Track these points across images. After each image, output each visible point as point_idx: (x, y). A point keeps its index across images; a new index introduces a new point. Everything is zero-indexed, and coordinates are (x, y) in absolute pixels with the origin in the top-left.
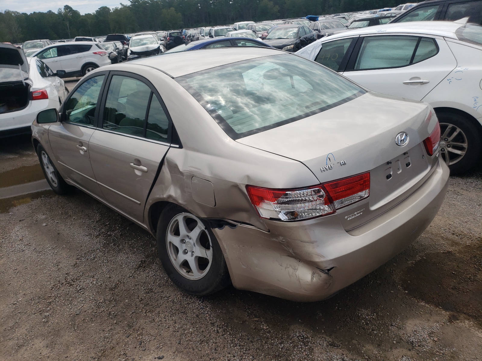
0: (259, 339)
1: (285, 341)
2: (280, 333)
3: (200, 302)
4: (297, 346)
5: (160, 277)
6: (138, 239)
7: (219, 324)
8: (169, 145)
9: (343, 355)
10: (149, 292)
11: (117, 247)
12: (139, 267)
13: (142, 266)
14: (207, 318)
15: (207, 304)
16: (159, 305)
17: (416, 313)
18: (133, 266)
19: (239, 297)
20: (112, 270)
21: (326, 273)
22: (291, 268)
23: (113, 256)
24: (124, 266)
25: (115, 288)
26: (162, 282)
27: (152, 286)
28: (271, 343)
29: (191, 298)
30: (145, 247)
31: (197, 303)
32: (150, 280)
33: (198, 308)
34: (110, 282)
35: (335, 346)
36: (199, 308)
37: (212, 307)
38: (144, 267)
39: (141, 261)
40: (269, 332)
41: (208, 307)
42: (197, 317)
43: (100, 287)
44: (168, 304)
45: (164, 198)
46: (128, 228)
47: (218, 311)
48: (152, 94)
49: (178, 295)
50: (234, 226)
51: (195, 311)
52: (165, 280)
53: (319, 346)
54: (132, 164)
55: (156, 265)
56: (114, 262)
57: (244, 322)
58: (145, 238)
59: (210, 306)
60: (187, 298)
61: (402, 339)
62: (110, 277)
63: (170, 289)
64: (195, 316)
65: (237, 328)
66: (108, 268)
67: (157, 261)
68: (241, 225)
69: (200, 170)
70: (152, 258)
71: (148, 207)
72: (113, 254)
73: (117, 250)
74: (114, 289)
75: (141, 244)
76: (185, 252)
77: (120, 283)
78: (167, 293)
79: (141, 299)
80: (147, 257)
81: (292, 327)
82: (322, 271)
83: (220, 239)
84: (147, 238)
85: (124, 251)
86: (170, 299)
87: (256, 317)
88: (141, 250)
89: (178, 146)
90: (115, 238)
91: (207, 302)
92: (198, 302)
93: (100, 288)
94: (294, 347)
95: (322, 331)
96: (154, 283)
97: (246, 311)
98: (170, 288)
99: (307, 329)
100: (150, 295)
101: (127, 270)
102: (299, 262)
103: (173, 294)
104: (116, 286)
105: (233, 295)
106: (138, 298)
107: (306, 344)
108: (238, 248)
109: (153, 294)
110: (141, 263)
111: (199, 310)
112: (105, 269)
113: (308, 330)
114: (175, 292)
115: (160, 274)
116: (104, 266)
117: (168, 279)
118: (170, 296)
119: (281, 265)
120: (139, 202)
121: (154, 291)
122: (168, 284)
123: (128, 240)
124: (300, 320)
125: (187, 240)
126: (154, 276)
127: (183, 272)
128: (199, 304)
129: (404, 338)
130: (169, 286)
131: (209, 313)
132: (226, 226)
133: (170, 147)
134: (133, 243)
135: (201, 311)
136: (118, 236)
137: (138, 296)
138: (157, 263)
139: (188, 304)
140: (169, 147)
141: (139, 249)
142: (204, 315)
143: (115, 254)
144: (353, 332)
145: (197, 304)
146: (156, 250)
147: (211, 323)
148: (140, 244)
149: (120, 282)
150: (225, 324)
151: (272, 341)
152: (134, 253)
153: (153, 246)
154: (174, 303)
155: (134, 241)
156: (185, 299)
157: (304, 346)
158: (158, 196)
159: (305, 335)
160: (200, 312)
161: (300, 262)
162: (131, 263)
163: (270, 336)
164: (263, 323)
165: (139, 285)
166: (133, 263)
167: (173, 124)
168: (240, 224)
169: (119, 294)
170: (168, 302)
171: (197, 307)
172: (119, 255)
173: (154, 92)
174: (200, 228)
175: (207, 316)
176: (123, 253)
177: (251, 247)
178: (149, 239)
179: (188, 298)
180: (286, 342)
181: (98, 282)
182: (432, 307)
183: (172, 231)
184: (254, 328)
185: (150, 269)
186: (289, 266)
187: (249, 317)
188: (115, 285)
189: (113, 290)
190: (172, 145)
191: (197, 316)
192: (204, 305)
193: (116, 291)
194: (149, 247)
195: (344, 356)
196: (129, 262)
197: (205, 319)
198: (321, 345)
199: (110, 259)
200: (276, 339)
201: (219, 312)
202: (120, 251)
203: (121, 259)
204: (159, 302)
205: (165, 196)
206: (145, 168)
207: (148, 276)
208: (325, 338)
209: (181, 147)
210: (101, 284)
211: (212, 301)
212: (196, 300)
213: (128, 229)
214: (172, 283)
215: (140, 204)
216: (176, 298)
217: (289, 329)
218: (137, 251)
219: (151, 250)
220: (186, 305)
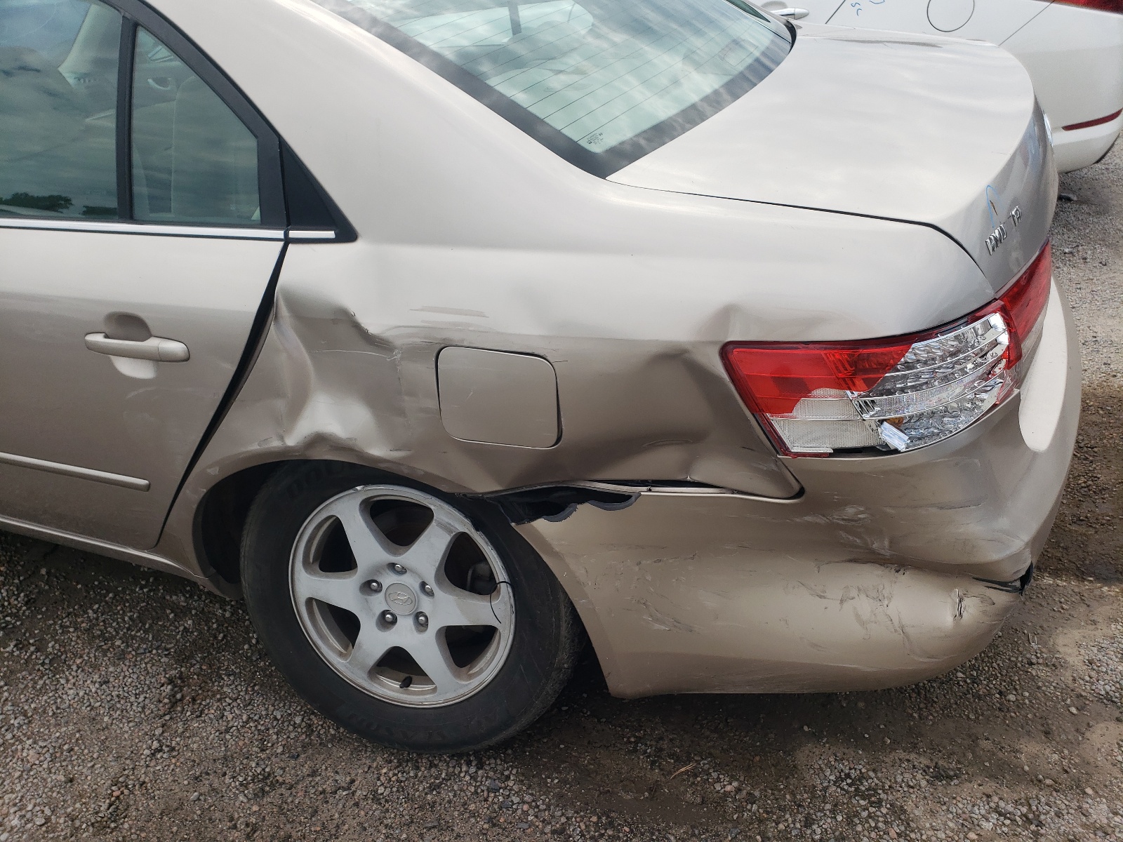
0: (739, 833)
1: (812, 811)
2: (782, 790)
3: (472, 770)
4: (855, 816)
5: (275, 718)
6: (107, 602)
7: (583, 827)
8: (280, 234)
9: (989, 796)
10: (262, 790)
11: (38, 650)
12: (174, 704)
13: (183, 697)
14: (530, 818)
15: (500, 768)
16: (331, 827)
17: (1054, 610)
18: (144, 708)
19: (585, 710)
20: (66, 747)
21: (1015, 589)
22: (863, 596)
23: (43, 691)
24: (106, 719)
25: (115, 817)
26: (292, 735)
27: (262, 763)
28: (780, 831)
29: (432, 765)
30: (151, 626)
31: (462, 775)
32: (241, 743)
33: (476, 792)
34: (81, 796)
35: (951, 778)
36: (483, 791)
37: (523, 774)
38: (194, 700)
39: (171, 681)
40: (751, 799)
41: (508, 778)
42: (494, 825)
43: (47, 832)
44: (362, 813)
45: (288, 450)
46: (43, 571)
47: (549, 780)
48: (131, 29)
49: (382, 768)
50: (623, 499)
51: (472, 807)
52: (300, 726)
53: (911, 790)
54: (98, 338)
55: (235, 679)
56: (54, 713)
57: (654, 789)
58: (133, 591)
59: (514, 771)
60: (418, 768)
61: (1082, 696)
62: (71, 780)
63: (338, 752)
64: (486, 826)
65: (648, 820)
66: (41, 744)
67: (226, 663)
68: (650, 490)
69: (481, 315)
70: (203, 658)
71: (194, 493)
72: (36, 683)
73: (43, 664)
74: (115, 821)
75: (131, 618)
76: (386, 621)
77: (126, 792)
78: (337, 772)
79: (247, 825)
80: (182, 657)
81: (801, 757)
82: (1003, 585)
83: (556, 555)
84: (141, 589)
85: (78, 661)
86: (359, 792)
87: (679, 761)
88: (143, 640)
89: (330, 234)
90: (8, 619)
91: (495, 759)
92: (466, 772)
93: (51, 835)
94: (849, 821)
95: (884, 742)
96: (262, 750)
97: (635, 750)
98: (334, 749)
99: (843, 750)
100: (274, 797)
101: (126, 728)
102: (897, 572)
103: (360, 771)
104: (118, 811)
105: (564, 708)
106: (235, 827)
107: (871, 796)
108: (637, 568)
109: (283, 790)
110: (172, 690)
111: (486, 800)
112: (31, 752)
113: (846, 751)
114: (364, 760)
115: (267, 709)
116: (21, 742)
117: (310, 719)
118: (353, 781)
119: (821, 597)
120: (143, 482)
121: (281, 780)
122: (319, 736)
123: (69, 614)
124: (806, 728)
125: (388, 579)
126: (247, 722)
127: (388, 689)
128: (473, 778)
129: (1084, 691)
130: (328, 742)
131: (527, 798)
132: (579, 506)
133: (287, 241)
134: (97, 619)
135: (496, 800)
136: (18, 611)
137: (231, 819)
138: (234, 674)
139: (433, 788)
140: (282, 243)
141: (133, 638)
142: (513, 812)
143: (41, 682)
144: (961, 716)
145: (468, 778)
146: (199, 624)
147: (553, 832)
148: (126, 619)
149: (126, 786)
150: (599, 818)
151: (781, 826)
152: (122, 656)
153: (181, 613)
154: (383, 801)
155: (95, 611)
156: (412, 774)
157: (874, 809)
158: (254, 447)
159: (853, 771)
160: (493, 803)
161: (902, 572)
162: (133, 699)
163: (761, 811)
164: (715, 775)
165: (208, 774)
166: (141, 698)
167: (283, 145)
168: (645, 488)
169: (143, 835)
170: (357, 804)
171: (473, 789)
172: (62, 681)
173: (142, 20)
174: (446, 528)
175: (526, 813)
176: (74, 668)
177: (693, 558)
178: (150, 591)
179: (423, 769)
180: (819, 814)
181: (29, 815)
182: (1073, 583)
183: (311, 560)
184: (699, 800)
185: (219, 700)
186: (854, 593)
187: (661, 770)
188: (110, 805)
189: (113, 825)
190: (293, 234)
191: (493, 822)
192: (491, 774)
193: (126, 826)
194: (169, 620)
195: (996, 799)
196: (118, 696)
197: (525, 826)
198: (912, 787)
199: (33, 706)
200: (787, 816)
201: (556, 781)
202: (57, 664)
203: (81, 694)
204: (323, 816)
205: (292, 440)
206: (175, 347)
207: (227, 731)
208: (908, 761)
209: (346, 234)
210: (48, 820)
211: (510, 751)
212: (454, 767)
213: (47, 573)
214: (332, 732)
215: (148, 487)
216: (379, 779)
217: (795, 766)
218: (128, 646)
219: (181, 628)
220: (429, 797)
